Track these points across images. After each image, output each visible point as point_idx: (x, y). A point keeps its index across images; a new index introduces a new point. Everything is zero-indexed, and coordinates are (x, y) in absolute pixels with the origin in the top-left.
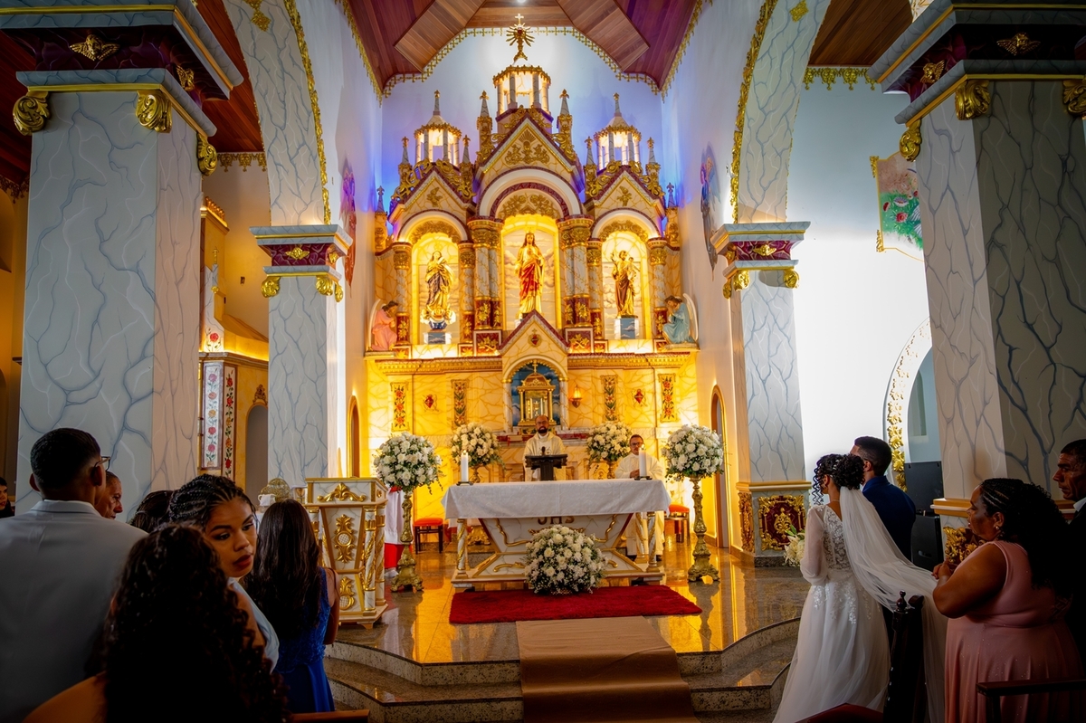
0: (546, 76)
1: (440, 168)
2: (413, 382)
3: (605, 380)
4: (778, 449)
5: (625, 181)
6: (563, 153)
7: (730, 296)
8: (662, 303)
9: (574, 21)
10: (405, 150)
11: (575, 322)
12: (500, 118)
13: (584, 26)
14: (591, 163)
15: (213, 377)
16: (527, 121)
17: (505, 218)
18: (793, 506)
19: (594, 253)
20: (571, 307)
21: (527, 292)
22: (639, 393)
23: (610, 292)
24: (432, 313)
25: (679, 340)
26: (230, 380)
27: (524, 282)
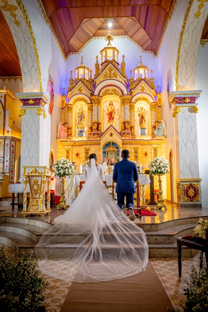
0: (117, 50)
1: (82, 80)
2: (72, 148)
3: (134, 148)
4: (190, 167)
5: (143, 84)
6: (122, 75)
7: (175, 117)
8: (154, 124)
9: (128, 34)
10: (71, 75)
11: (125, 130)
12: (102, 64)
13: (131, 35)
14: (131, 78)
15: (7, 144)
16: (110, 64)
17: (103, 96)
18: (195, 187)
19: (132, 107)
20: (124, 124)
21: (110, 120)
22: (146, 153)
23: (138, 121)
24: (79, 127)
25: (159, 135)
26: (13, 146)
27: (109, 117)
